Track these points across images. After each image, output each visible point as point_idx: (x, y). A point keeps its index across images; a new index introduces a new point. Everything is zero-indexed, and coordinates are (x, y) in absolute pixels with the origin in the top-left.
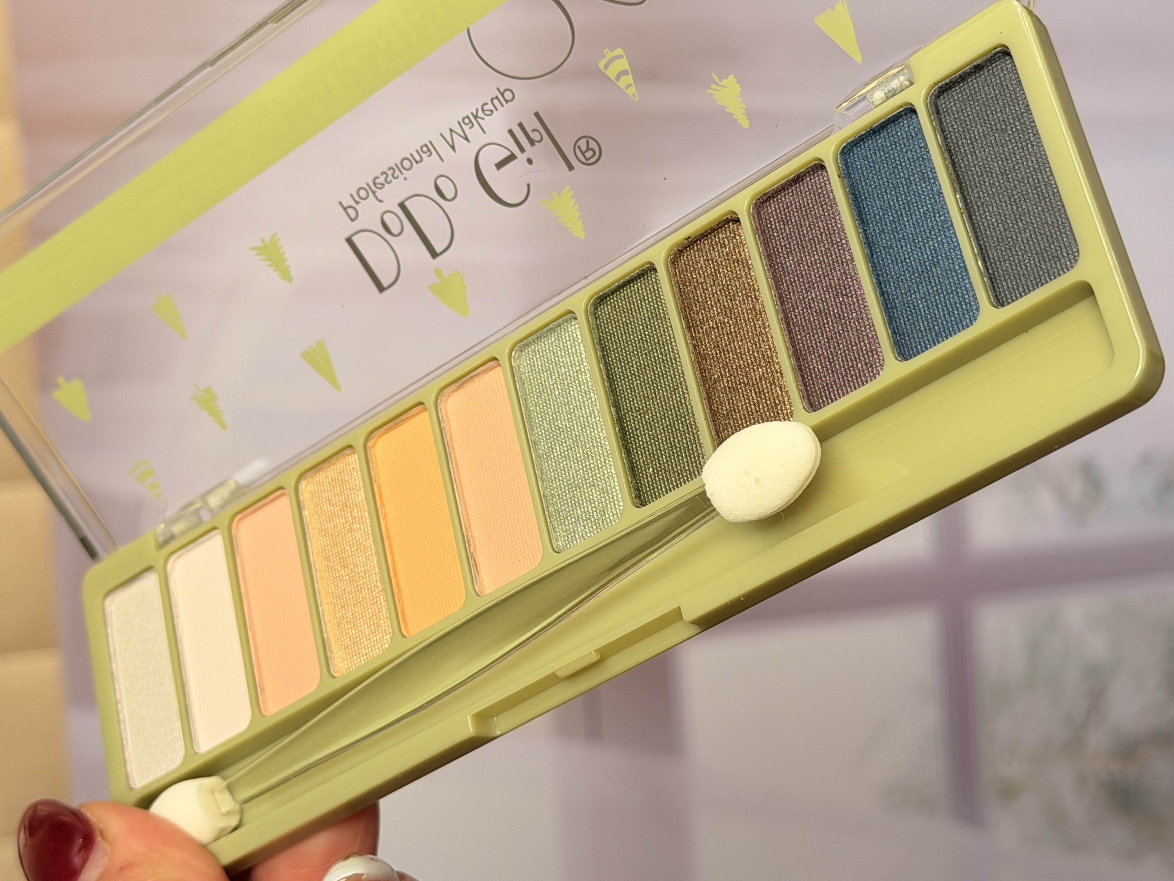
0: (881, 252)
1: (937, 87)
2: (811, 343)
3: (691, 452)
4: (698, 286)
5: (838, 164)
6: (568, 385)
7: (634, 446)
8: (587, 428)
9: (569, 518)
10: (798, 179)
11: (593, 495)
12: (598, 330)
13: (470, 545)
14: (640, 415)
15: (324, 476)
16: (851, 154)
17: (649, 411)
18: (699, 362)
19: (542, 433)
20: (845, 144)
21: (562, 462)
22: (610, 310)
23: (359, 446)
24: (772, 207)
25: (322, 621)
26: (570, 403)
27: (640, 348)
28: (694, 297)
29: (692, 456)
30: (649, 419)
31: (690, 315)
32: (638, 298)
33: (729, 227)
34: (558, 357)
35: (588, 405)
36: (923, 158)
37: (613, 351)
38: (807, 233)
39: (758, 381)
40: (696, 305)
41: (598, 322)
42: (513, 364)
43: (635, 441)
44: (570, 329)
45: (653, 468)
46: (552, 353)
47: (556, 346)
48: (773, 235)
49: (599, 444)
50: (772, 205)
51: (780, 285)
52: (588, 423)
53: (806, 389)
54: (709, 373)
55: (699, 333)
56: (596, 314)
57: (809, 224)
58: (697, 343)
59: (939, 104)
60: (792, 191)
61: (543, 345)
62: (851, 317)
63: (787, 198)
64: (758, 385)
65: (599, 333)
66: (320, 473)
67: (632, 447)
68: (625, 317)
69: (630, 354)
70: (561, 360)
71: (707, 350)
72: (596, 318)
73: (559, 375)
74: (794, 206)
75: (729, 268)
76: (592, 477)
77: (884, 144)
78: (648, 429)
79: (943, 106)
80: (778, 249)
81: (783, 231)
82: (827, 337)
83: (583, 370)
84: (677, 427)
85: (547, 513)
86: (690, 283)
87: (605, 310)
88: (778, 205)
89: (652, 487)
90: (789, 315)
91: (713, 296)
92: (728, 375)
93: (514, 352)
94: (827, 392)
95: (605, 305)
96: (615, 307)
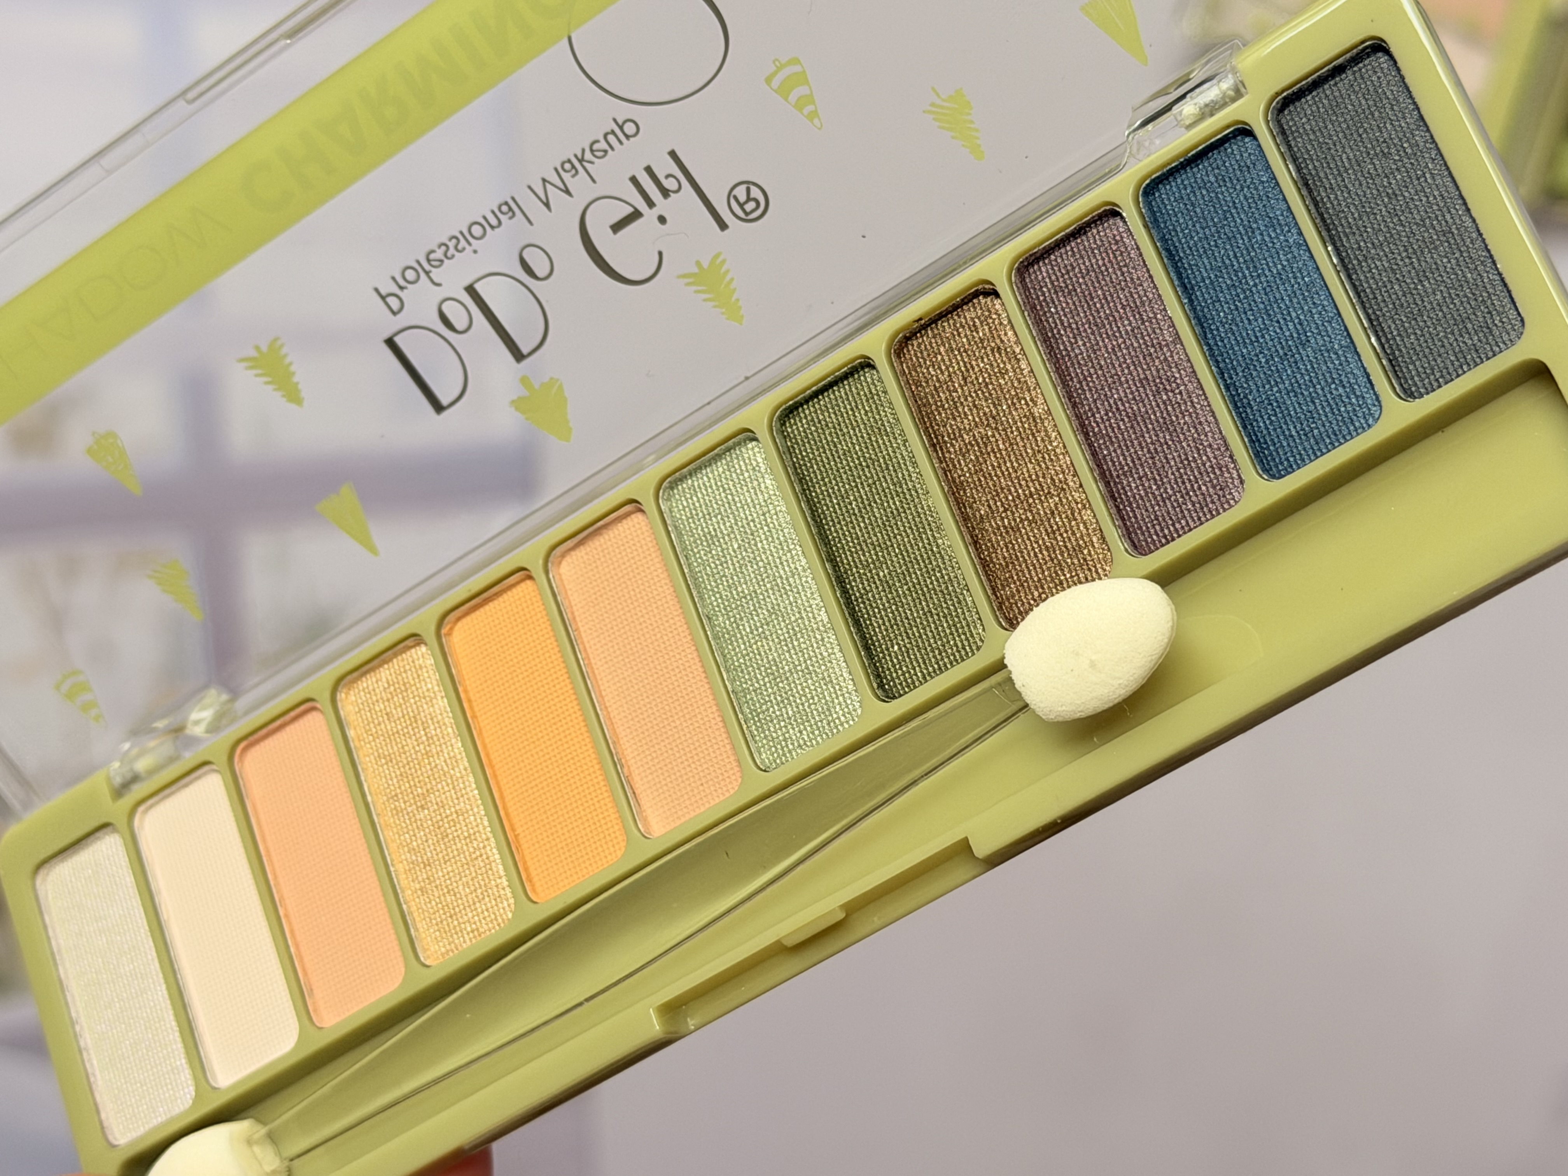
0: (1218, 329)
1: (1280, 97)
2: (1125, 459)
3: (956, 619)
4: (941, 386)
5: (1140, 209)
6: (752, 534)
7: (866, 616)
8: (789, 593)
9: (775, 721)
10: (1080, 230)
11: (809, 688)
12: (790, 454)
13: (622, 766)
14: (870, 571)
15: (374, 679)
16: (1157, 195)
17: (884, 566)
18: (954, 494)
19: (718, 603)
20: (1148, 182)
21: (756, 643)
22: (806, 426)
23: (429, 634)
24: (1043, 270)
25: (398, 887)
26: (758, 559)
27: (860, 478)
28: (936, 402)
29: (958, 625)
30: (885, 576)
31: (932, 427)
32: (848, 407)
33: (979, 303)
34: (732, 494)
35: (787, 561)
36: (1268, 197)
37: (818, 483)
38: (1102, 307)
39: (1049, 516)
40: (940, 414)
41: (789, 444)
42: (663, 507)
43: (866, 608)
44: (746, 456)
45: (898, 644)
46: (721, 490)
47: (726, 479)
48: (1050, 311)
49: (810, 615)
50: (1043, 269)
51: (1066, 380)
52: (790, 585)
53: (1125, 524)
54: (971, 507)
55: (949, 452)
56: (783, 432)
57: (1104, 294)
58: (948, 466)
59: (1283, 121)
60: (1072, 248)
61: (705, 478)
62: (1182, 421)
63: (1063, 258)
64: (1049, 521)
65: (792, 458)
66: (368, 676)
67: (863, 617)
68: (830, 434)
69: (844, 486)
70: (737, 499)
71: (964, 475)
72: (785, 437)
73: (736, 520)
74: (1077, 270)
75: (986, 360)
76: (805, 662)
77: (1206, 178)
78: (885, 591)
79: (1291, 124)
80: (1059, 331)
81: (1064, 305)
82: (1149, 451)
83: (773, 512)
84: (931, 586)
85: (740, 716)
86: (927, 382)
87: (798, 425)
88: (1053, 269)
89: (900, 672)
90: (1087, 422)
91: (966, 400)
92: (1001, 509)
93: (661, 491)
94: (1158, 528)
95: (797, 419)
96: (813, 420)
